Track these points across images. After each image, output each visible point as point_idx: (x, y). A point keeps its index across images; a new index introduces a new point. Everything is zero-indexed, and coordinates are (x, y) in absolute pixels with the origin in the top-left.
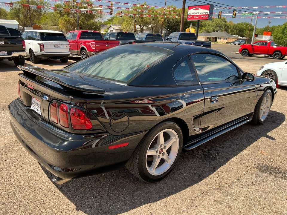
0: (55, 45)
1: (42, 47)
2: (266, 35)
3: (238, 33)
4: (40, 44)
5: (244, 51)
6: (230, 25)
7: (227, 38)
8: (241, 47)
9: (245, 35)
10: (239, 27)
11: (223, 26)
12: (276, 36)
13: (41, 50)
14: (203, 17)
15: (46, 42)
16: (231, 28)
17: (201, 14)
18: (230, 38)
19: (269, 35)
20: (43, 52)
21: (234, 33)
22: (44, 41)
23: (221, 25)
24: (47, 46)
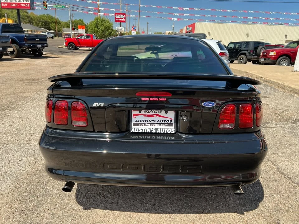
2: (81, 29)
3: (44, 25)
5: (71, 45)
6: (33, 16)
7: (35, 31)
8: (66, 41)
9: (52, 28)
10: (43, 19)
11: (26, 17)
12: (92, 30)
14: (23, 5)
16: (34, 20)
17: (19, 2)
18: (39, 31)
19: (84, 29)
21: (40, 26)
23: (23, 16)
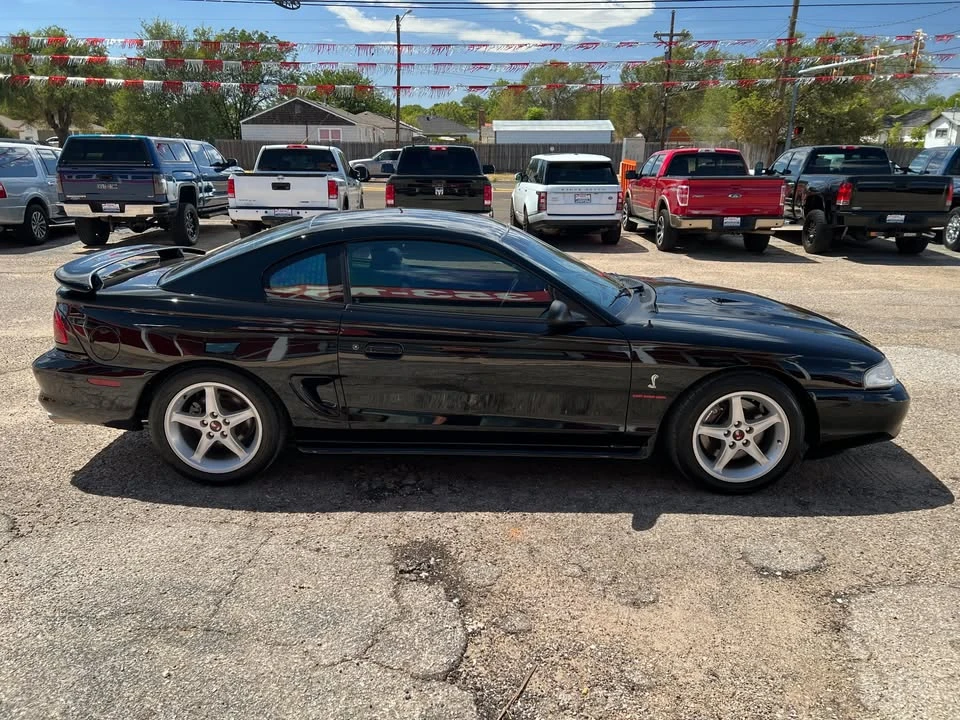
0: (577, 194)
1: (542, 201)
4: (539, 193)
13: (540, 209)
15: (553, 188)
20: (544, 216)
22: (549, 186)
24: (555, 199)
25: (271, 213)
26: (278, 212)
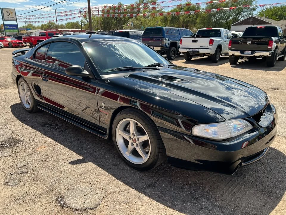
25: (191, 50)
26: (193, 50)
